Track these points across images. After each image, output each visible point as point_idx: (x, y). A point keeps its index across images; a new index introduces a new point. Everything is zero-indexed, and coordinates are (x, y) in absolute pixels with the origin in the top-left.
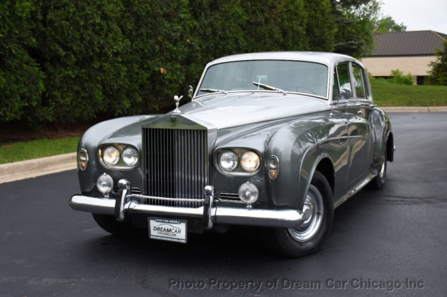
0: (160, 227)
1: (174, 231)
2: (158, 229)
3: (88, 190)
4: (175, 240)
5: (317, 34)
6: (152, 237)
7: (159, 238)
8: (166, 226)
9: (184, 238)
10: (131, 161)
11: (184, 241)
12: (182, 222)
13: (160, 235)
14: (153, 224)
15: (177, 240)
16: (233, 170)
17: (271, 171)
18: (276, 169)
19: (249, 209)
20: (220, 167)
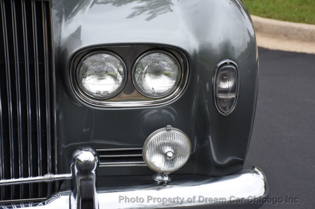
16: (114, 96)
17: (221, 96)
18: (233, 90)
19: (163, 184)
20: (83, 90)
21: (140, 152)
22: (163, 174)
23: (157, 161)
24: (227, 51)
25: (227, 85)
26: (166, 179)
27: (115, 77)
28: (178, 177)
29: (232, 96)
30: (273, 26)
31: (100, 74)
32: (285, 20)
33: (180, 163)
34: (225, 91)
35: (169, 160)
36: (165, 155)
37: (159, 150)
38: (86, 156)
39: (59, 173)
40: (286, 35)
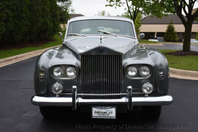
0: (99, 111)
1: (108, 113)
2: (98, 112)
3: (42, 93)
4: (109, 118)
5: (53, 12)
6: (93, 117)
7: (98, 117)
8: (104, 111)
9: (115, 116)
10: (71, 74)
11: (115, 118)
12: (114, 107)
13: (99, 116)
14: (94, 110)
15: (110, 118)
16: (135, 76)
17: (160, 76)
18: (163, 74)
19: (146, 97)
20: (128, 75)
21: (141, 90)
22: (147, 94)
23: (145, 91)
24: (161, 65)
25: (162, 73)
26: (147, 95)
27: (135, 72)
28: (150, 95)
29: (162, 76)
30: (180, 71)
31: (132, 71)
32: (185, 70)
33: (151, 92)
34: (161, 75)
35: (148, 91)
36: (147, 89)
37: (146, 88)
38: (130, 87)
39: (123, 93)
40: (185, 74)
